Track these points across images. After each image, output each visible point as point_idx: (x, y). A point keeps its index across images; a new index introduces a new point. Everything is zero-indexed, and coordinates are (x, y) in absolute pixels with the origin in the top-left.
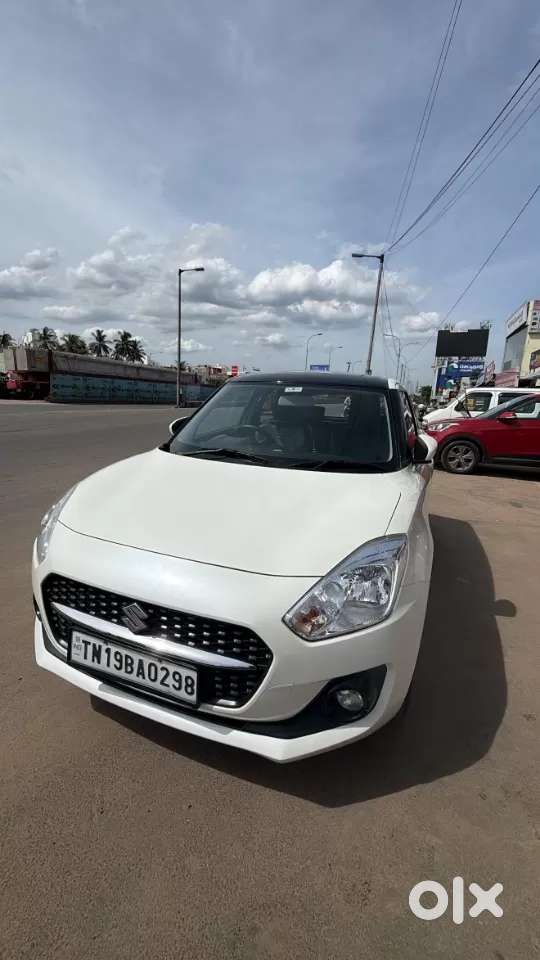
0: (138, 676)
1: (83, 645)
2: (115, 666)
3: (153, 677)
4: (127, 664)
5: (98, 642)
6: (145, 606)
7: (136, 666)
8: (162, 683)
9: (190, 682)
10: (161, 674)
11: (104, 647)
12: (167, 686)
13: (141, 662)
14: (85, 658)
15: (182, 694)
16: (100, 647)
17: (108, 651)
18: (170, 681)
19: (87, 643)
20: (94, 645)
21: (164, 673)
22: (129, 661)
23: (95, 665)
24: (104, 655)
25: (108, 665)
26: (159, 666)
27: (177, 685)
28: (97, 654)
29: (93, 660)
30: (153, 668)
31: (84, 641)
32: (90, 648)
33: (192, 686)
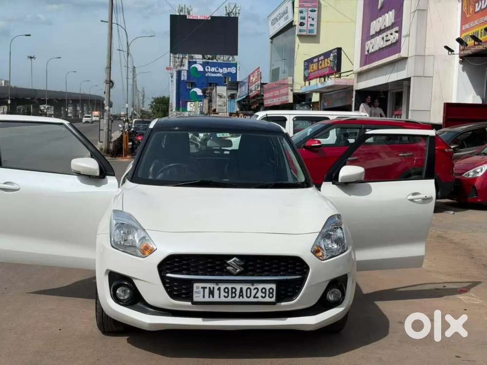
0: (239, 297)
1: (202, 290)
2: (224, 296)
3: (249, 295)
4: (232, 293)
5: (211, 285)
6: (241, 257)
7: (238, 293)
8: (255, 297)
9: (271, 291)
10: (254, 292)
11: (216, 287)
12: (258, 298)
13: (241, 289)
14: (204, 297)
15: (267, 299)
16: (213, 288)
17: (219, 289)
18: (260, 294)
19: (204, 288)
20: (210, 288)
21: (256, 290)
22: (234, 290)
23: (211, 299)
24: (216, 292)
25: (220, 297)
26: (252, 288)
27: (264, 295)
28: (211, 293)
29: (209, 297)
30: (249, 290)
31: (202, 288)
32: (207, 291)
33: (272, 293)
